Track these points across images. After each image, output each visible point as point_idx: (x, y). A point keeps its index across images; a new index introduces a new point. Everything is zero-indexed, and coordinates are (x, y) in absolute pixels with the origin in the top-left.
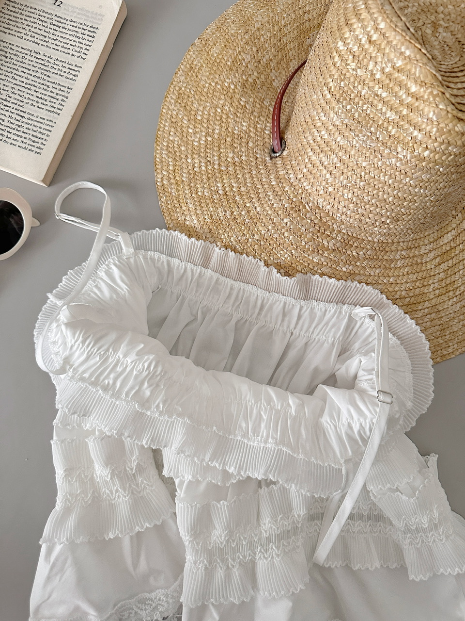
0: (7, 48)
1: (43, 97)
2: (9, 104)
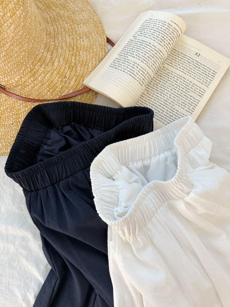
0: (170, 73)
1: (185, 102)
2: (168, 103)
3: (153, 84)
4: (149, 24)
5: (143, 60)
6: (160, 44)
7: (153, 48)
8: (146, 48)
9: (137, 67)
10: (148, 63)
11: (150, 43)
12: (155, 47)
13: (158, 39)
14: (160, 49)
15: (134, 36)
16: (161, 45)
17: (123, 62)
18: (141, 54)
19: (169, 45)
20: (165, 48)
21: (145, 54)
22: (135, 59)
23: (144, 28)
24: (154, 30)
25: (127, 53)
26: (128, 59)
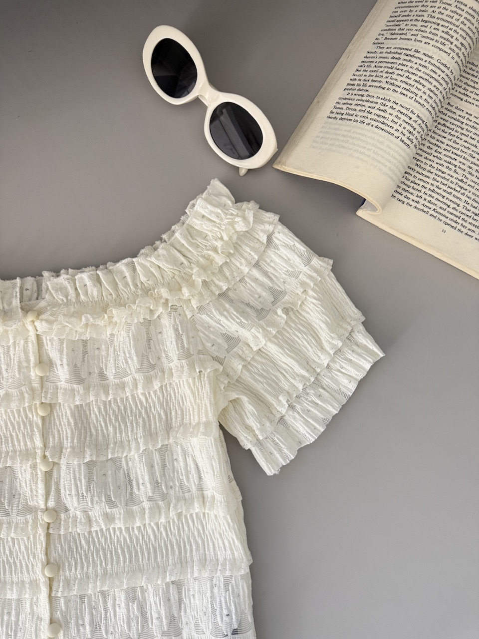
0: (464, 118)
2: (466, 187)
3: (428, 144)
4: (408, 9)
5: (404, 92)
6: (441, 49)
7: (426, 61)
8: (410, 64)
9: (391, 107)
10: (416, 95)
11: (417, 51)
12: (430, 57)
13: (436, 38)
14: (442, 62)
15: (376, 42)
16: (445, 52)
17: (359, 103)
18: (400, 78)
19: (463, 48)
20: (453, 58)
21: (407, 77)
22: (385, 91)
23: (398, 21)
24: (423, 21)
25: (365, 83)
26: (368, 95)
